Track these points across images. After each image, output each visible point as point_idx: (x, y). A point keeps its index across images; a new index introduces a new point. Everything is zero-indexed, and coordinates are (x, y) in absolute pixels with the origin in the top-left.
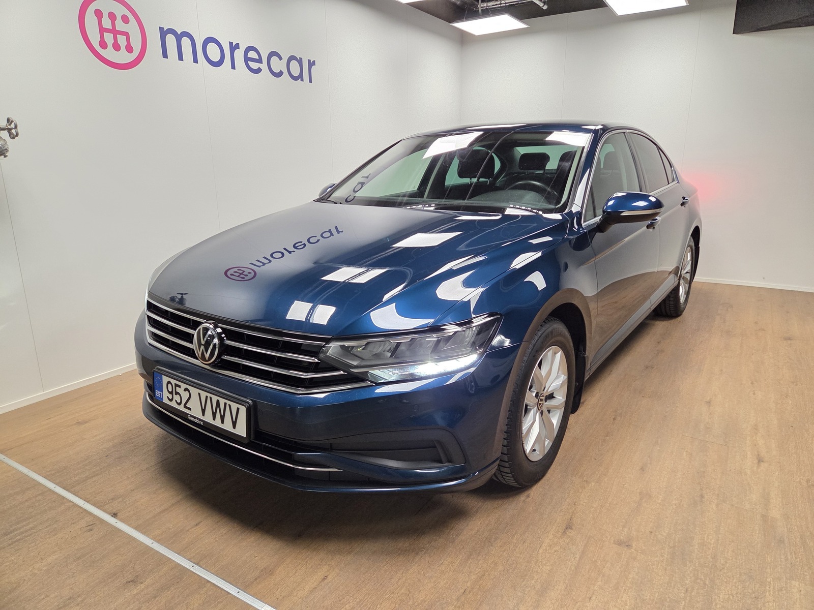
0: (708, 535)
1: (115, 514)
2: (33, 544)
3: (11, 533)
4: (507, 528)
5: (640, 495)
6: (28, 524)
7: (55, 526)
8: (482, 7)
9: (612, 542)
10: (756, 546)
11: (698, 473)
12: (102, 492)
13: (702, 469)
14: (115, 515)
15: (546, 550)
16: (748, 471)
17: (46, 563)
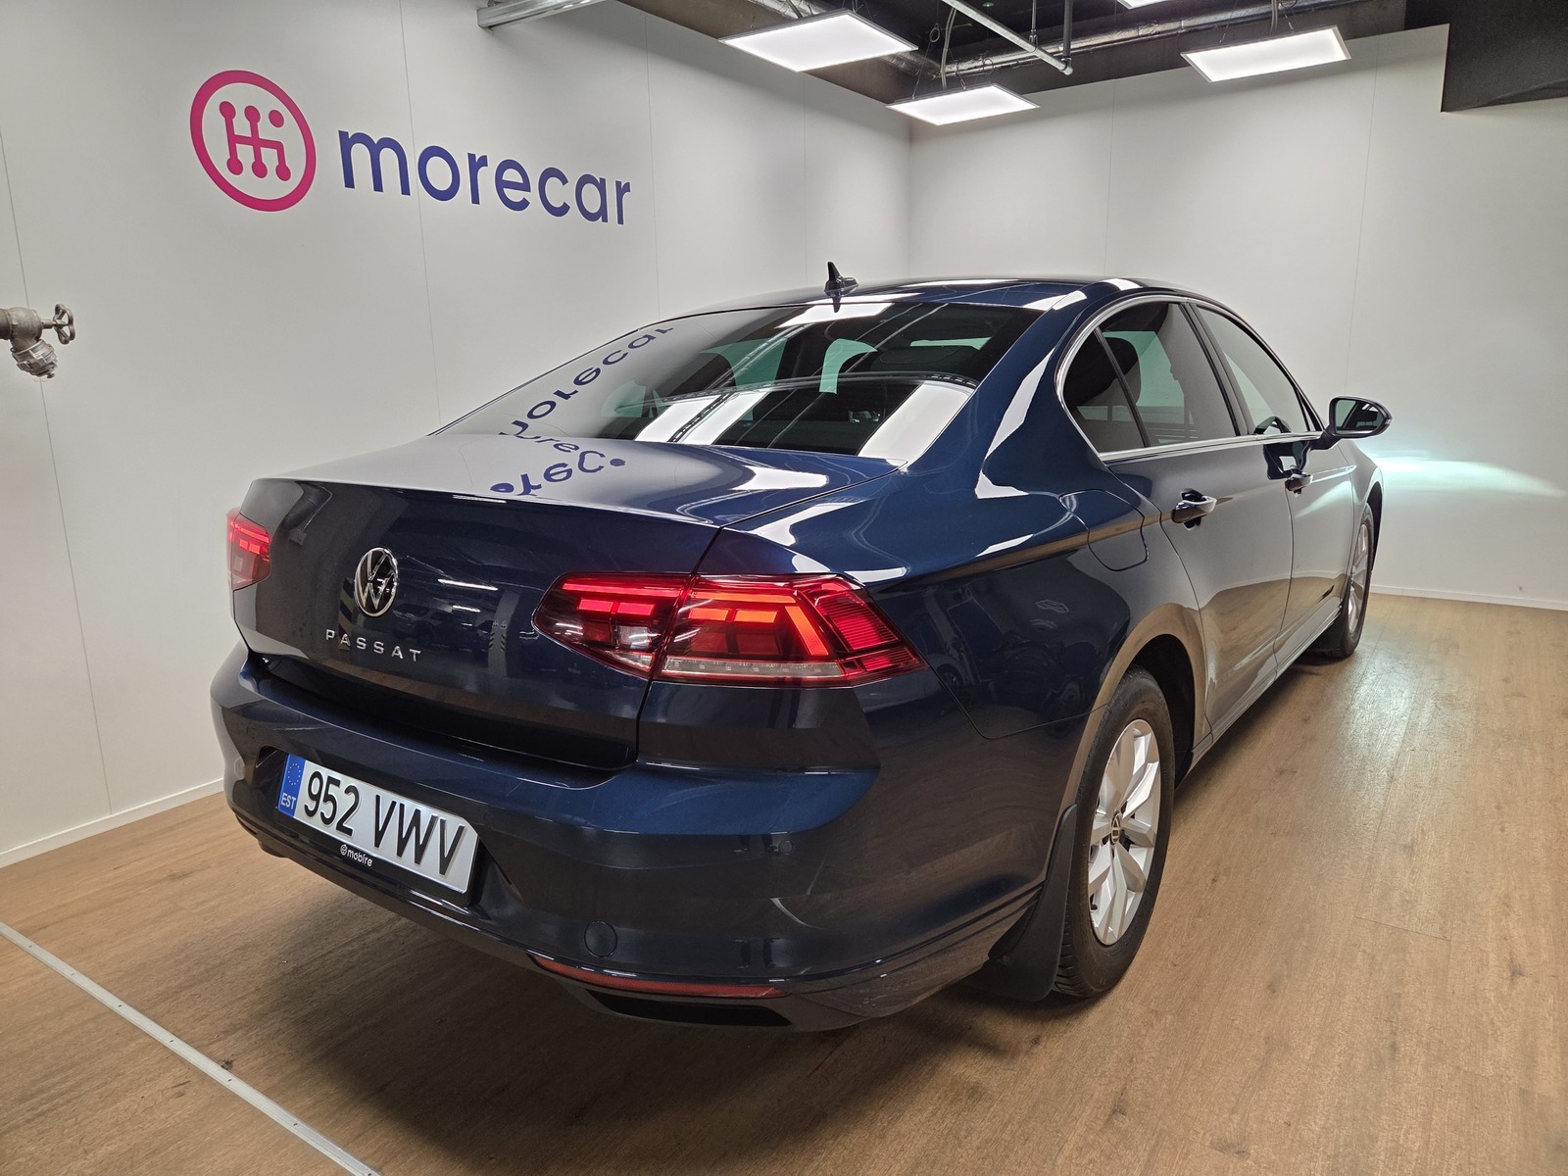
0: (1407, 1132)
1: (227, 1063)
2: (71, 1122)
3: (33, 1096)
4: (992, 1109)
5: (1266, 1043)
6: (65, 1080)
7: (115, 1084)
8: (948, 73)
9: (1208, 1143)
10: (1508, 1159)
11: (1387, 997)
12: (206, 1016)
13: (1395, 990)
14: (227, 1065)
15: (1070, 1158)
16: (1491, 995)
17: (93, 1160)
